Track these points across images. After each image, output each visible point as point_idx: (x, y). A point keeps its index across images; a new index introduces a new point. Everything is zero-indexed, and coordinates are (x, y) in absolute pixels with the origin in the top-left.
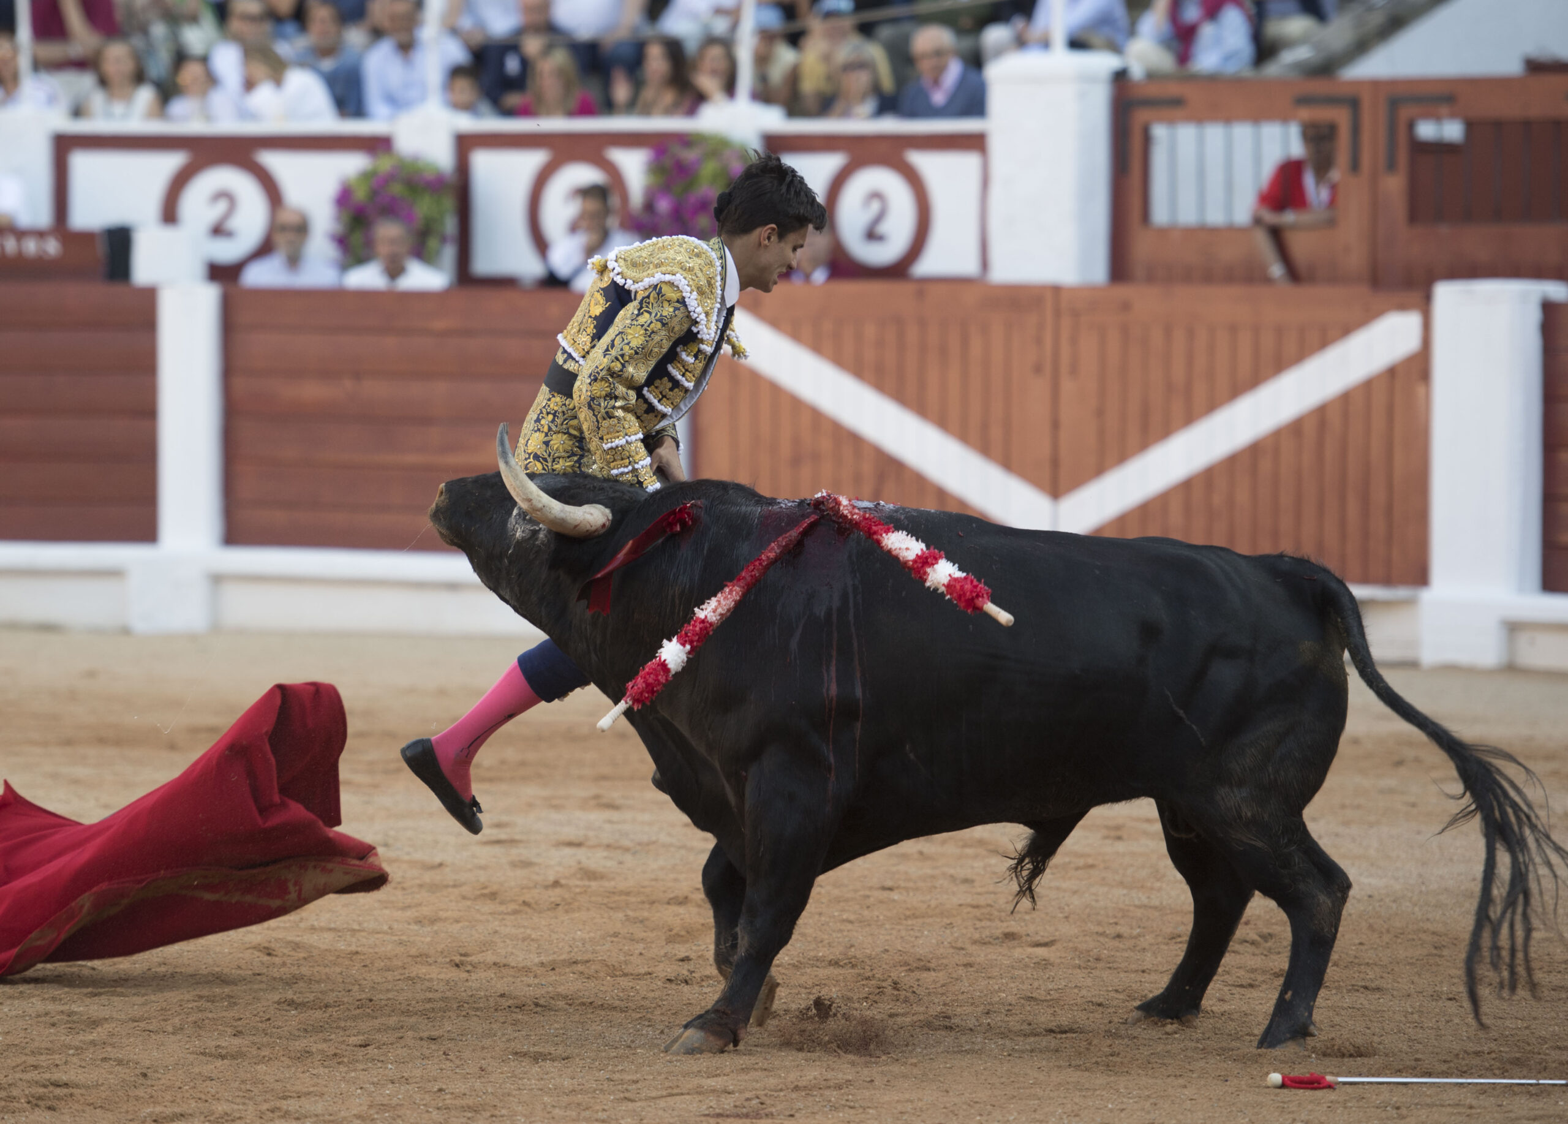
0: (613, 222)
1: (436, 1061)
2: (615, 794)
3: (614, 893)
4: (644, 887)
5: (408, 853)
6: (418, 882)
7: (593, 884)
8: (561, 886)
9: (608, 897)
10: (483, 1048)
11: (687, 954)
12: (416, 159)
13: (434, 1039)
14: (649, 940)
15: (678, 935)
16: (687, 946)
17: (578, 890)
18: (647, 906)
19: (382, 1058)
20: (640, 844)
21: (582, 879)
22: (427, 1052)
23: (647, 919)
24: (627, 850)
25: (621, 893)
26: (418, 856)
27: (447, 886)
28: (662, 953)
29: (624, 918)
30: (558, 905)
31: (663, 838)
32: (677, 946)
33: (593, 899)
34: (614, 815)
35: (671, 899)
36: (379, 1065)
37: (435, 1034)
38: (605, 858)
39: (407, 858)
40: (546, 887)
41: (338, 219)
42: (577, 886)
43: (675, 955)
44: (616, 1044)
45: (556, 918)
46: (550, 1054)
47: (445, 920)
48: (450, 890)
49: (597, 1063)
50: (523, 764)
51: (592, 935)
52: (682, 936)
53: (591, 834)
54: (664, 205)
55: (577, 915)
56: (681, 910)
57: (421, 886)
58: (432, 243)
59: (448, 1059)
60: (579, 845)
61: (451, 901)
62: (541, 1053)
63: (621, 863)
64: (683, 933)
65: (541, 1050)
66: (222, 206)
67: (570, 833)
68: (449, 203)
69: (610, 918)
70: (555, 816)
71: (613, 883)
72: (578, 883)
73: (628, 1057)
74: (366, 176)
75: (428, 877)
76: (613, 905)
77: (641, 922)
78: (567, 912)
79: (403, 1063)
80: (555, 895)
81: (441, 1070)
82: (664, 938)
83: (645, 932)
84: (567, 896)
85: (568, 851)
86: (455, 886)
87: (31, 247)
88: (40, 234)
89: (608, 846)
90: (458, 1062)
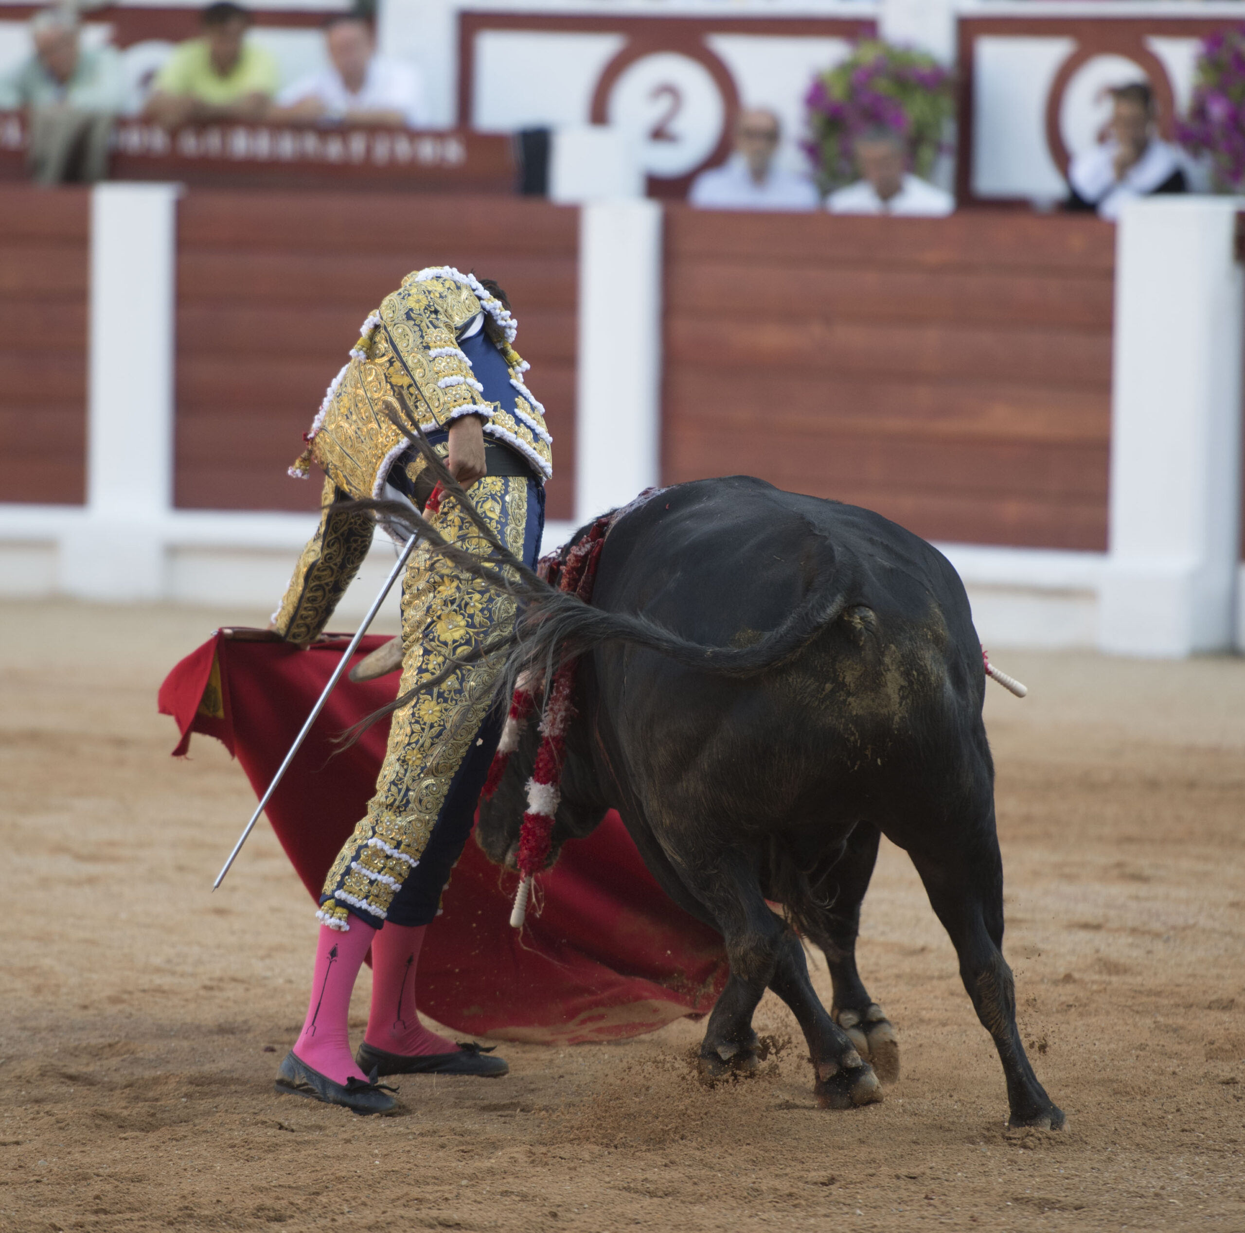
0: (1153, 131)
1: (916, 1206)
2: (1143, 863)
3: (1141, 992)
4: (1178, 986)
5: (883, 933)
6: (895, 971)
7: (1114, 979)
8: (1075, 981)
9: (1133, 998)
10: (974, 1191)
11: (1232, 1075)
12: (908, 49)
13: (914, 1178)
14: (1184, 1055)
15: (1222, 1050)
16: (1232, 1064)
17: (1095, 987)
18: (1182, 1010)
19: (848, 1202)
20: (1174, 928)
21: (1100, 972)
22: (904, 1194)
23: (1182, 1028)
24: (1157, 935)
25: (1150, 993)
26: (895, 937)
27: (931, 978)
28: (1201, 1073)
29: (1153, 1026)
30: (1071, 1006)
31: (1203, 921)
32: (1219, 1063)
33: (1114, 999)
34: (1142, 890)
35: (1211, 1002)
36: (846, 1209)
37: (916, 1171)
38: (1131, 945)
39: (882, 939)
40: (1056, 983)
41: (808, 122)
42: (1093, 982)
43: (1218, 1076)
44: (1142, 1192)
45: (1068, 1023)
46: (1059, 1201)
47: (929, 1021)
48: (935, 982)
49: (1118, 1215)
50: (1028, 819)
51: (1113, 1046)
52: (1226, 1051)
53: (1112, 913)
54: (1218, 111)
55: (1093, 1020)
56: (1225, 1017)
57: (898, 977)
58: (926, 153)
59: (930, 1205)
60: (1097, 927)
61: (936, 997)
62: (1048, 1200)
63: (1149, 952)
64: (1228, 1047)
65: (1049, 1196)
66: (664, 104)
67: (1085, 911)
68: (947, 104)
69: (1135, 1025)
70: (1067, 889)
71: (1139, 979)
72: (1096, 977)
73: (1156, 1208)
74: (845, 68)
75: (907, 965)
76: (1140, 1008)
77: (1175, 1031)
78: (1081, 1015)
79: (875, 1208)
80: (1066, 993)
81: (923, 1218)
82: (1203, 1052)
83: (1179, 1043)
84: (1081, 994)
85: (1083, 935)
86: (940, 978)
87: (427, 151)
88: (438, 135)
89: (1134, 931)
90: (943, 1209)
